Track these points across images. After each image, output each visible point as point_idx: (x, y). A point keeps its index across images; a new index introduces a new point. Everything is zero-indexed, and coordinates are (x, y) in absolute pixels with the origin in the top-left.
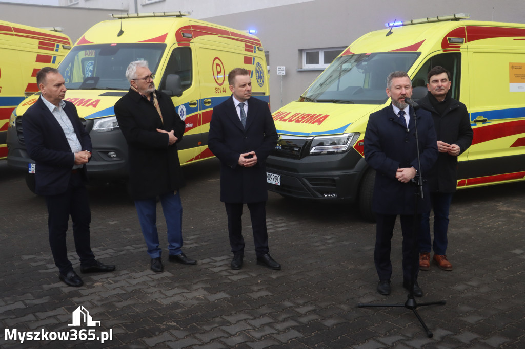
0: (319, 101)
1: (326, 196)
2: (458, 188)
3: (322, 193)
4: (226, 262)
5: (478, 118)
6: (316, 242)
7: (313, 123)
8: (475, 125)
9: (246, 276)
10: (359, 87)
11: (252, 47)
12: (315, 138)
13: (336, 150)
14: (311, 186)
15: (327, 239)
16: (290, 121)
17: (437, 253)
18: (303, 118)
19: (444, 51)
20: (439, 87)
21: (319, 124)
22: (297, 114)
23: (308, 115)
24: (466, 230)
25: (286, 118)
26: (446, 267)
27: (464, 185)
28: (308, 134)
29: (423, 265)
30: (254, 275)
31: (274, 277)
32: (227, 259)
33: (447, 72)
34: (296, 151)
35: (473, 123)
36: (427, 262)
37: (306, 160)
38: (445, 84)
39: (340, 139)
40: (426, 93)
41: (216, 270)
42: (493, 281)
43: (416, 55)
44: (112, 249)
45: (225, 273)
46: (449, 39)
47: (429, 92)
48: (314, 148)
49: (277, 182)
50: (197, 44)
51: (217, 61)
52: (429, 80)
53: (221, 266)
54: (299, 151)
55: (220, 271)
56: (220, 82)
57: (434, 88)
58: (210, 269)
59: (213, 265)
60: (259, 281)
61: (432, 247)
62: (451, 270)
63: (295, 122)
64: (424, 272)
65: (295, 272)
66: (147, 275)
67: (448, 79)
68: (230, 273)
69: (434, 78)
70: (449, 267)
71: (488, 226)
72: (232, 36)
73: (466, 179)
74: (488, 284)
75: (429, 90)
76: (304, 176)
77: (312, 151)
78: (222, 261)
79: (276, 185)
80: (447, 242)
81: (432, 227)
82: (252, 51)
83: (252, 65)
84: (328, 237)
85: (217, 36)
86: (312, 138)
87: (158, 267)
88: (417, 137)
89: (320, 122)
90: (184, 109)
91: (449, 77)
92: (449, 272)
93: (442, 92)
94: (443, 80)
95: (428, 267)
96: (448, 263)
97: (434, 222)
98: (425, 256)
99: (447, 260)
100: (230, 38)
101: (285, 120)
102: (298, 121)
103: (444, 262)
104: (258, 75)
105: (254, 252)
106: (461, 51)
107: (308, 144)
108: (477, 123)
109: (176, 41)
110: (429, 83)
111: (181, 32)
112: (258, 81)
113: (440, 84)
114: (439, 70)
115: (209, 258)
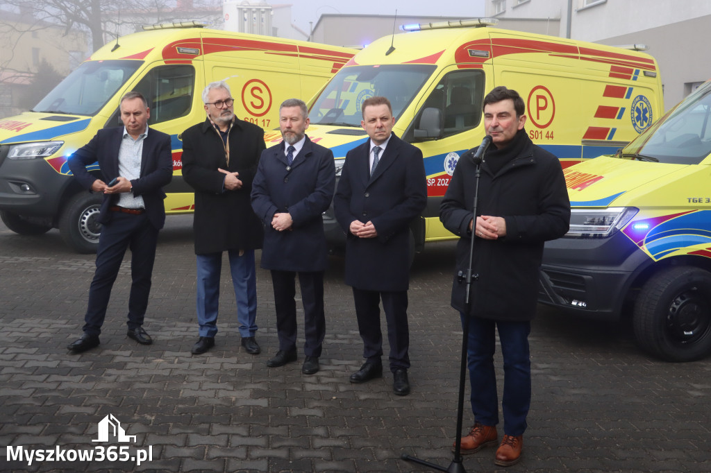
11: (631, 71)
51: (540, 92)
56: (541, 122)
72: (581, 53)
82: (628, 78)
83: (624, 100)
85: (547, 54)
100: (577, 58)
104: (636, 114)
109: (454, 62)
111: (469, 48)
112: (635, 125)
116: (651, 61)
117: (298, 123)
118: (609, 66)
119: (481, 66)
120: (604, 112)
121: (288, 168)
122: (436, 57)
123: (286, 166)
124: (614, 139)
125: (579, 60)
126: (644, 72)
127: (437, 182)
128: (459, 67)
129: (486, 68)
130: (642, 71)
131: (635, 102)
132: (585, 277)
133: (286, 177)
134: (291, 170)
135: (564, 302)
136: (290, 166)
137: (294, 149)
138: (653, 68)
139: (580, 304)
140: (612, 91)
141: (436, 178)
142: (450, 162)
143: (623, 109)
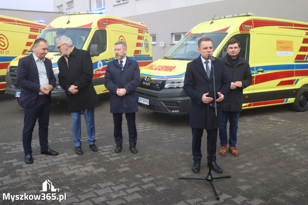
0: (172, 59)
1: (173, 111)
2: (243, 108)
3: (171, 110)
4: (111, 149)
5: (259, 70)
6: (166, 137)
7: (167, 71)
8: (258, 73)
9: (119, 158)
10: (194, 51)
11: (143, 31)
12: (168, 79)
13: (180, 86)
14: (165, 106)
15: (172, 136)
16: (156, 69)
17: (231, 146)
18: (162, 68)
19: (240, 32)
20: (233, 52)
21: (170, 71)
22: (160, 66)
23: (165, 66)
24: (250, 131)
25: (154, 68)
26: (235, 154)
27: (251, 106)
28: (164, 77)
29: (222, 153)
30: (124, 157)
31: (135, 159)
32: (112, 147)
33: (238, 43)
34: (157, 86)
35: (257, 72)
36: (225, 151)
37: (162, 91)
38: (236, 50)
39: (182, 80)
40: (226, 54)
41: (103, 154)
42: (261, 162)
43: (225, 34)
44: (51, 140)
45: (108, 156)
46: (244, 26)
47: (228, 53)
48: (167, 85)
49: (147, 103)
50: (109, 29)
51: (121, 38)
52: (228, 47)
53: (107, 151)
54: (159, 86)
55: (106, 155)
57: (230, 52)
58: (101, 153)
59: (103, 151)
60: (126, 161)
61: (228, 142)
62: (238, 156)
63: (158, 70)
64: (222, 156)
65: (148, 156)
66: (64, 156)
67: (238, 47)
68: (111, 156)
69: (230, 46)
70: (237, 154)
71: (263, 129)
72: (131, 24)
73: (252, 103)
74: (258, 165)
75: (228, 52)
76: (161, 101)
77: (166, 87)
78: (109, 148)
79: (147, 105)
80: (236, 139)
81: (228, 131)
82: (142, 33)
83: (142, 41)
84: (173, 135)
85: (122, 24)
86: (166, 79)
87: (80, 152)
88: (214, 79)
89: (170, 70)
90: (101, 63)
91: (239, 46)
92: (237, 157)
93: (235, 54)
94: (235, 48)
95: (225, 154)
96: (236, 151)
97: (230, 128)
98: (223, 147)
99: (236, 150)
101: (153, 69)
102: (159, 70)
103: (234, 151)
104: (146, 45)
105: (128, 143)
106: (250, 33)
107: (164, 83)
108: (259, 72)
109: (97, 27)
110: (228, 48)
111: (101, 22)
112: (146, 49)
113: (234, 49)
114: (233, 41)
115: (102, 146)
116: (147, 28)
117: (121, 51)
118: (138, 29)
119: (105, 28)
120: (138, 45)
121: (123, 70)
122: (91, 24)
123: (121, 69)
124: (141, 54)
125: (130, 27)
126: (146, 31)
127: (96, 72)
128: (99, 28)
129: (107, 29)
130: (145, 31)
131: (145, 41)
132: (178, 102)
133: (122, 73)
134: (124, 70)
135: (170, 111)
136: (123, 68)
137: (123, 62)
138: (147, 30)
139: (175, 111)
140: (140, 38)
141: (96, 71)
142: (99, 64)
143: (142, 44)
